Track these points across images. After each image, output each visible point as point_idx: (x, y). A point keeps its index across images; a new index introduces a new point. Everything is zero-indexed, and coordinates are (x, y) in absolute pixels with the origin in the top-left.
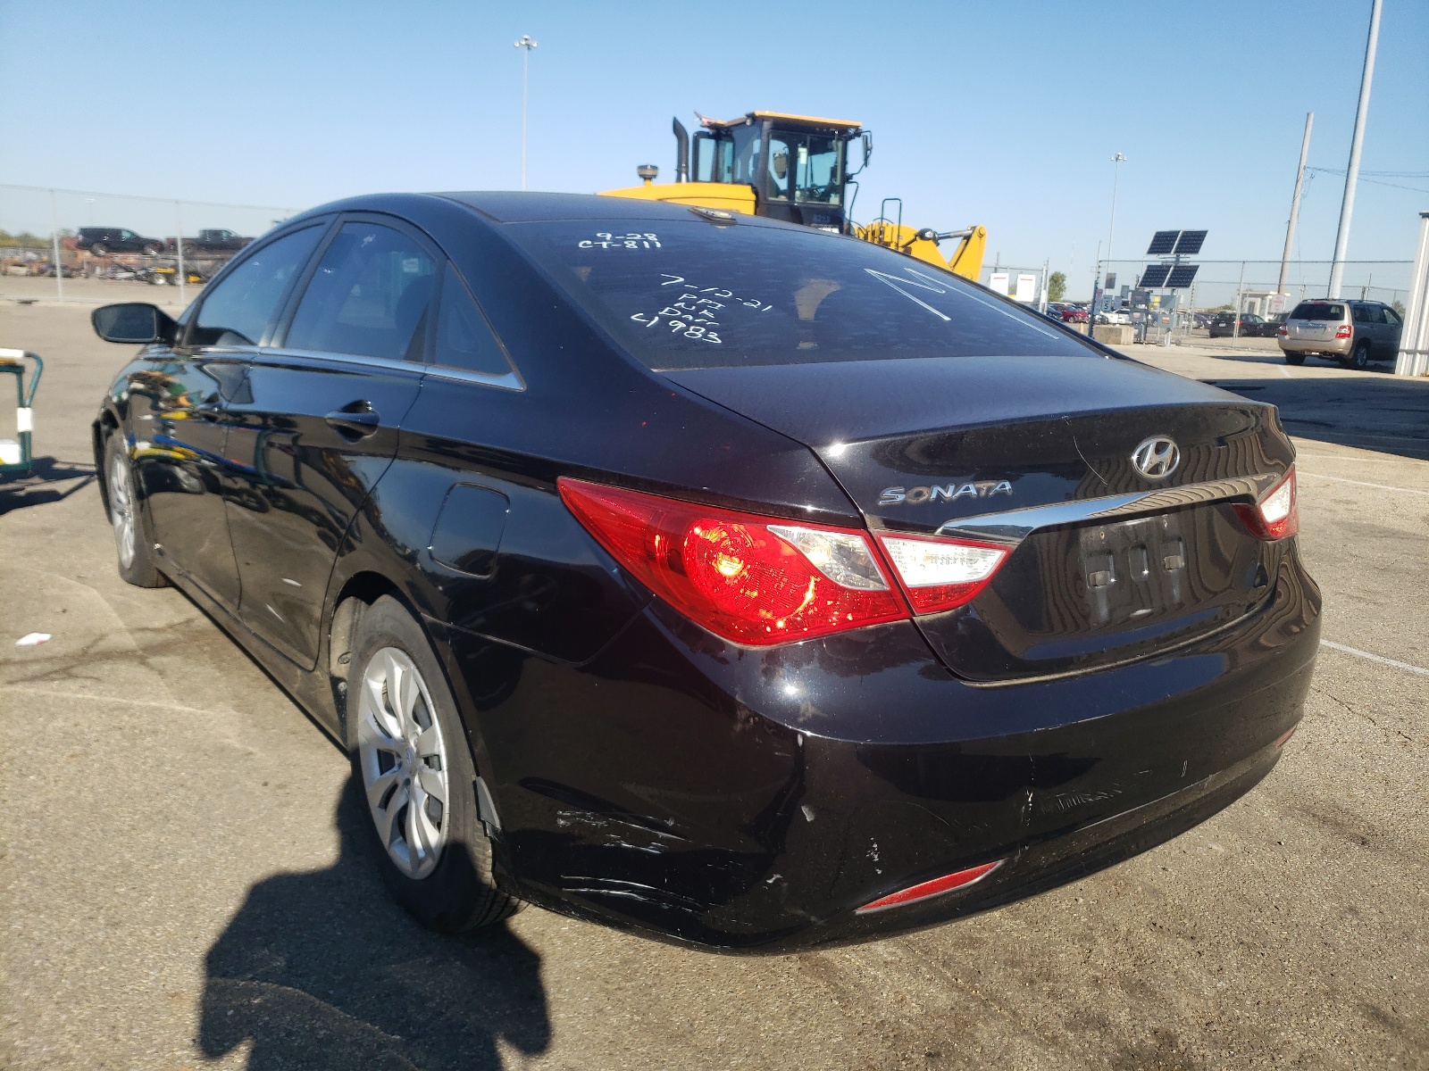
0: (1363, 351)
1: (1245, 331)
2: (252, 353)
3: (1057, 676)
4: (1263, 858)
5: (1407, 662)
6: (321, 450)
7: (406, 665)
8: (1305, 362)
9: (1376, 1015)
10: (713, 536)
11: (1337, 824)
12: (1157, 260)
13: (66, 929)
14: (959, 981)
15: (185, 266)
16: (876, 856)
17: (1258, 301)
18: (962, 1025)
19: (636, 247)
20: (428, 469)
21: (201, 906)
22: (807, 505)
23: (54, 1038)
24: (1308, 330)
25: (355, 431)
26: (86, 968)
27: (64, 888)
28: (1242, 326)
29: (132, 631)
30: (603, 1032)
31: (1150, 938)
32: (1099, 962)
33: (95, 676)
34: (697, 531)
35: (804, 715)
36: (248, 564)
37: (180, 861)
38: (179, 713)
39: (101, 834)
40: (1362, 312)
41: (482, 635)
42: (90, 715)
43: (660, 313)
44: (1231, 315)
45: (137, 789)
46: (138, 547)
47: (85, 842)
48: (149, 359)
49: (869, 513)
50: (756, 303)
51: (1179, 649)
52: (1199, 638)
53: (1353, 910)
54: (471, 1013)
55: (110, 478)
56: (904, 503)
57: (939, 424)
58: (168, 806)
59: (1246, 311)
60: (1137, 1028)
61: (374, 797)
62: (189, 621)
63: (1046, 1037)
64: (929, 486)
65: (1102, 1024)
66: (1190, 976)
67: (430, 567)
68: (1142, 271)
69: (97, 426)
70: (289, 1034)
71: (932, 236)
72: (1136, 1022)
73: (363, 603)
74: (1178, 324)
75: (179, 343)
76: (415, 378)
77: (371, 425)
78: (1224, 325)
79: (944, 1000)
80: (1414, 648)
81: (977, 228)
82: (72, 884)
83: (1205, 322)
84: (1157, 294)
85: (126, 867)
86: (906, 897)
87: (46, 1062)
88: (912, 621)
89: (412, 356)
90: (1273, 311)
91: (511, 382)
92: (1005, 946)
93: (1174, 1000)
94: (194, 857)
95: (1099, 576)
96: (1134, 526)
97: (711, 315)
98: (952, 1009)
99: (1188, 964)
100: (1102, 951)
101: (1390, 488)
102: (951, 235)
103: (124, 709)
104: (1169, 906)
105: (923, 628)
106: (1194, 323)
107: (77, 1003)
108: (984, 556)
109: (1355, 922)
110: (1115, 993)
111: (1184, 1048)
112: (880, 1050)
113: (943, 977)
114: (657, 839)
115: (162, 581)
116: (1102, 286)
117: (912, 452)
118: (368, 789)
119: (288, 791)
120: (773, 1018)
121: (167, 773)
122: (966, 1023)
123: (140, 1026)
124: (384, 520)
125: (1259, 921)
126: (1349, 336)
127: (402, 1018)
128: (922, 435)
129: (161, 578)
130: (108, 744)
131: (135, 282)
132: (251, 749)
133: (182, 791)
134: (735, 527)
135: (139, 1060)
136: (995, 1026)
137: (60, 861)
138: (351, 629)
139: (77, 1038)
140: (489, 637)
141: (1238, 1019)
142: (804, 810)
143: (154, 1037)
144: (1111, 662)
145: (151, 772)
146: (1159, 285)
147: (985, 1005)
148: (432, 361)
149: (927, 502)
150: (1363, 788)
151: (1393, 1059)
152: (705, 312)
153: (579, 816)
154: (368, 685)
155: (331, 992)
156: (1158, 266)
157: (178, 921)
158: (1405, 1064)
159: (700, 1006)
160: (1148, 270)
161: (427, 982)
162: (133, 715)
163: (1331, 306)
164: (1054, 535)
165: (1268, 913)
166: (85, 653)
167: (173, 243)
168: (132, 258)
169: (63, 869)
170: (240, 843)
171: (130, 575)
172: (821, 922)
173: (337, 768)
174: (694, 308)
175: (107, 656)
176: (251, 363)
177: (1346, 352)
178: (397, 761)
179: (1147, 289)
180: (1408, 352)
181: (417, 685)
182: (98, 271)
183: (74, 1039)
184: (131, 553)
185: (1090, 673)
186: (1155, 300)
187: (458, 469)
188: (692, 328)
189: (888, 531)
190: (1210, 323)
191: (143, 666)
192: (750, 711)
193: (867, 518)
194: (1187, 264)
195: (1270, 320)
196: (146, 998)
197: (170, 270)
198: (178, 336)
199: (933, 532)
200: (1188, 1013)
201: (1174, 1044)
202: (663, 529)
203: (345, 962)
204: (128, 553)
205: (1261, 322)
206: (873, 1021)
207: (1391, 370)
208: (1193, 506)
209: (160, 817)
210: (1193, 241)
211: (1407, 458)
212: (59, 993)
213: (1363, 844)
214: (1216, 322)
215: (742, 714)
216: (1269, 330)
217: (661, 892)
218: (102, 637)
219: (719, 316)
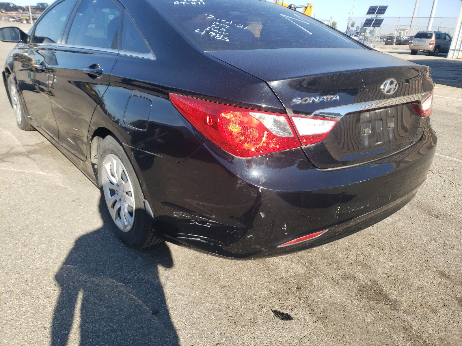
0: (437, 50)
1: (397, 43)
2: (55, 46)
3: (350, 166)
4: (405, 222)
5: (451, 157)
6: (84, 83)
7: (118, 160)
8: (417, 53)
9: (442, 274)
10: (228, 116)
11: (429, 211)
12: (370, 17)
13: (8, 247)
14: (306, 264)
15: (32, 16)
16: (285, 229)
17: (403, 32)
18: (308, 279)
19: (196, 4)
20: (121, 90)
21: (53, 240)
22: (263, 104)
23: (6, 285)
24: (420, 42)
25: (95, 75)
26: (16, 261)
27: (7, 234)
28: (397, 41)
29: (23, 146)
30: (190, 281)
31: (368, 249)
32: (352, 257)
33: (12, 161)
34: (223, 115)
35: (262, 181)
36: (61, 123)
37: (45, 225)
38: (41, 174)
39: (18, 215)
40: (439, 36)
41: (144, 151)
42: (11, 175)
43: (206, 29)
44: (393, 37)
45: (29, 200)
46: (23, 117)
47: (12, 218)
48: (19, 49)
49: (288, 108)
50: (241, 26)
51: (391, 156)
52: (397, 152)
53: (434, 240)
54: (145, 275)
55: (10, 92)
56: (301, 103)
57: (314, 73)
58: (40, 206)
59: (398, 36)
60: (365, 279)
61: (109, 204)
62: (43, 142)
63: (335, 282)
64: (310, 97)
65: (353, 278)
66: (382, 262)
67: (124, 125)
68: (364, 21)
69: (4, 73)
70: (85, 282)
71: (294, 7)
72: (364, 277)
73: (101, 138)
74: (375, 40)
75: (29, 42)
76: (115, 55)
77: (100, 73)
78: (390, 40)
79: (301, 270)
80: (454, 152)
81: (310, 4)
82: (9, 232)
83: (383, 39)
84: (369, 29)
85: (27, 226)
86: (294, 242)
87: (4, 293)
88: (301, 148)
89: (114, 47)
90: (408, 35)
91: (151, 56)
92: (321, 252)
93: (376, 269)
94: (50, 223)
95: (366, 130)
96: (379, 112)
97: (225, 30)
98: (304, 273)
99: (381, 257)
100: (353, 254)
101: (446, 97)
102: (300, 6)
103: (23, 173)
104: (374, 239)
105: (305, 150)
106: (380, 40)
107: (13, 273)
108: (328, 123)
109: (435, 243)
110: (357, 267)
111: (380, 285)
112: (281, 287)
113: (301, 262)
114: (209, 222)
115: (32, 129)
116: (350, 26)
117: (304, 84)
118: (107, 201)
119: (80, 201)
120: (246, 276)
121: (38, 195)
122: (309, 278)
123: (35, 280)
124: (107, 108)
125: (404, 243)
126: (433, 44)
127: (122, 277)
128: (308, 77)
129: (32, 127)
130: (18, 185)
131: (16, 22)
132: (66, 187)
133: (44, 201)
134: (236, 113)
135: (36, 291)
136: (318, 279)
137: (4, 225)
138: (98, 147)
139: (14, 284)
140: (147, 152)
141: (397, 275)
142: (261, 214)
143: (40, 283)
144: (368, 161)
145: (33, 194)
146: (370, 26)
147: (315, 272)
148: (121, 49)
149: (309, 103)
150: (437, 199)
151: (448, 289)
152: (223, 29)
153: (181, 214)
154: (104, 166)
155: (99, 268)
156: (369, 19)
157: (46, 245)
158: (452, 290)
159: (221, 272)
160: (366, 21)
161: (130, 265)
162: (26, 175)
163: (428, 33)
164: (352, 116)
165: (407, 241)
166: (7, 153)
167: (27, 7)
168: (14, 14)
169: (6, 227)
170: (65, 219)
171: (21, 126)
172: (265, 250)
173: (96, 193)
174: (218, 27)
175: (16, 154)
176: (55, 50)
177: (432, 50)
178: (116, 193)
179: (365, 27)
180: (453, 50)
181: (122, 167)
182: (3, 18)
183: (13, 285)
184: (21, 119)
185: (361, 165)
186: (368, 31)
187: (132, 90)
188: (218, 35)
189: (294, 114)
190: (385, 40)
191: (28, 158)
192: (242, 180)
193: (287, 110)
194: (380, 18)
195: (406, 39)
196: (37, 270)
197: (28, 18)
198: (28, 40)
199: (311, 115)
200: (381, 274)
201: (377, 284)
202: (210, 113)
203: (102, 258)
204: (19, 119)
205: (403, 39)
206: (278, 277)
207: (446, 56)
208: (397, 105)
209: (37, 210)
210: (382, 10)
211: (452, 87)
212: (7, 269)
213: (437, 217)
214: (388, 39)
215: (239, 182)
216: (406, 42)
217: (210, 239)
218: (13, 148)
219: (228, 31)
